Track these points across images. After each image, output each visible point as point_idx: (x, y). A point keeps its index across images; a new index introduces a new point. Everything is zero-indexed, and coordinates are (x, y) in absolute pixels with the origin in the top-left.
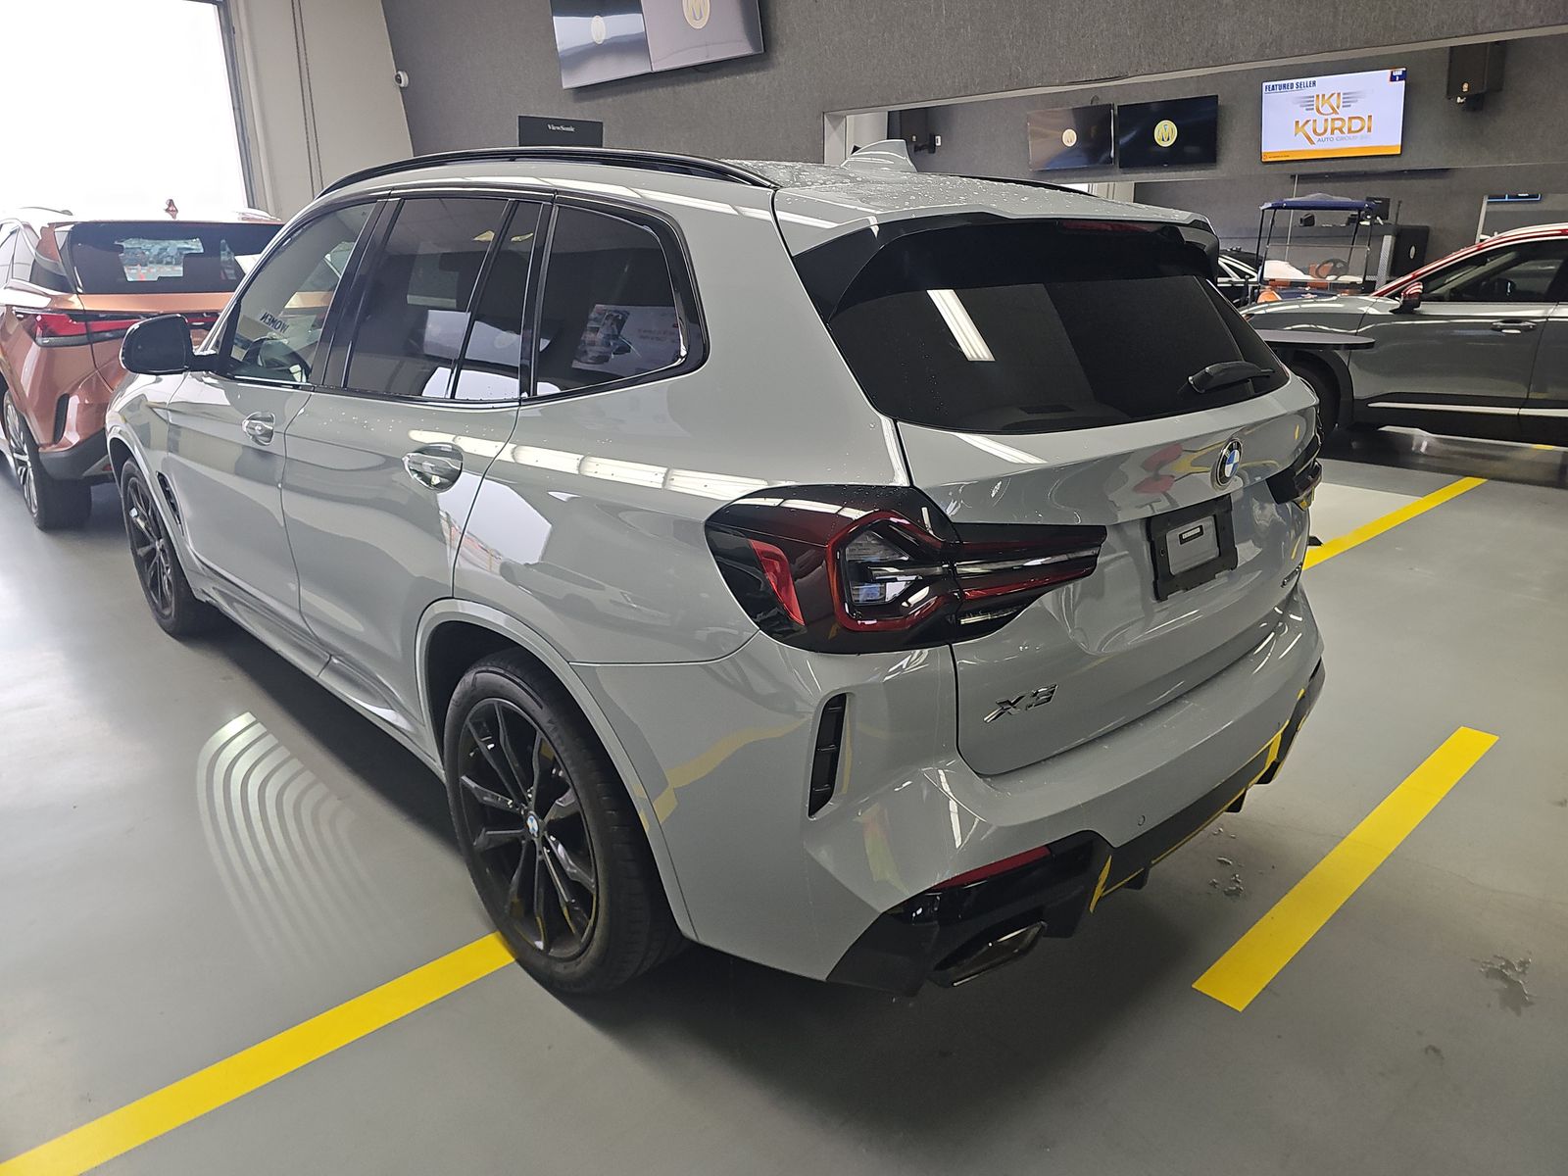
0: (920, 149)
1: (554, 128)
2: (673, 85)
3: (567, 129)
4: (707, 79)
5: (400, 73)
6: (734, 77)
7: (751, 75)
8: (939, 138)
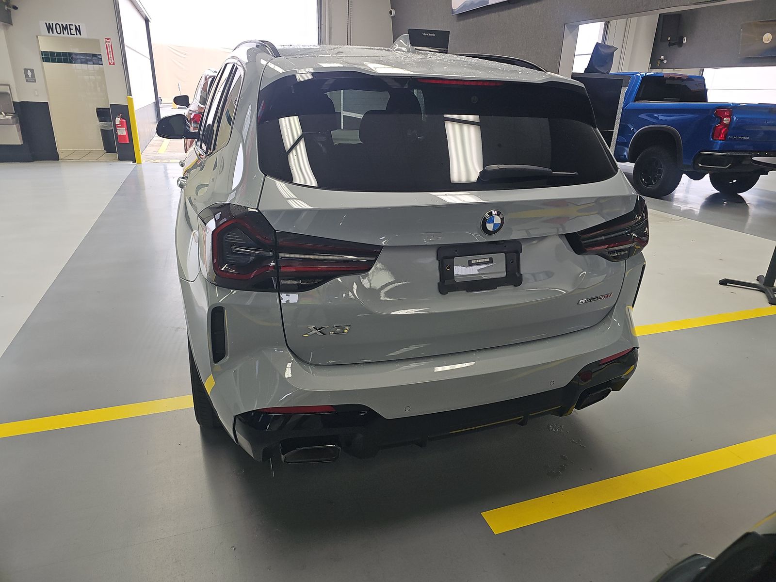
0: (674, 44)
1: (425, 35)
2: (498, 11)
3: (432, 35)
4: (514, 7)
5: (392, 10)
6: (525, 6)
7: (534, 5)
8: (685, 38)
